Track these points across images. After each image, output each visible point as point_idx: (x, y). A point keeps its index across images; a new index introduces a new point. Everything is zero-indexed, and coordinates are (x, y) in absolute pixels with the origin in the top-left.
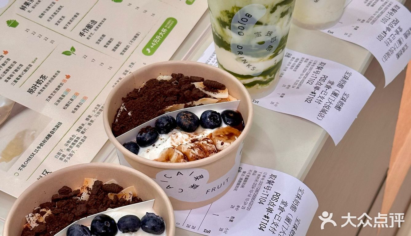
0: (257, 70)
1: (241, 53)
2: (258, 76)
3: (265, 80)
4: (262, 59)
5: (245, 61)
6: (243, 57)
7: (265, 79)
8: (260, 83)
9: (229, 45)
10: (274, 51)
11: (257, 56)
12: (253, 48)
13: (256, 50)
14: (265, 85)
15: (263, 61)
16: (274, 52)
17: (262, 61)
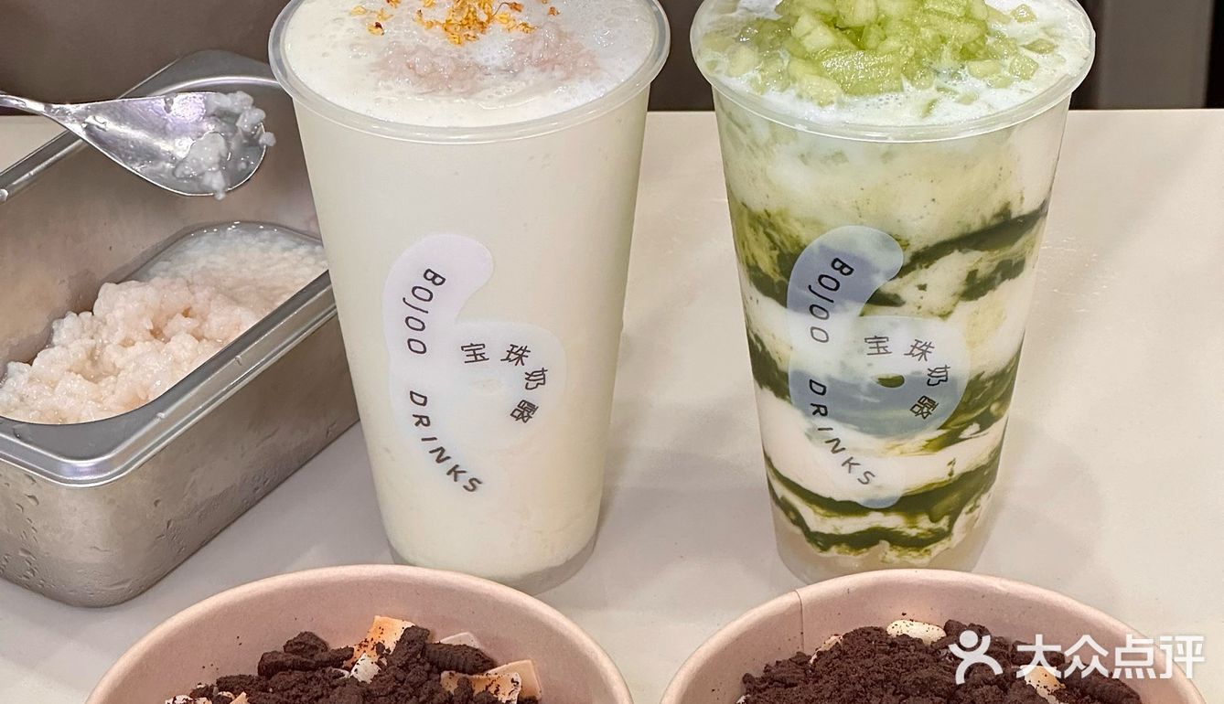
0: (880, 487)
1: (822, 410)
2: (886, 511)
3: (913, 532)
4: (898, 445)
5: (836, 444)
6: (831, 429)
7: (911, 528)
8: (895, 539)
9: (785, 376)
10: (943, 422)
11: (878, 430)
12: (862, 398)
13: (874, 407)
14: (915, 554)
15: (902, 453)
16: (942, 428)
17: (897, 451)
